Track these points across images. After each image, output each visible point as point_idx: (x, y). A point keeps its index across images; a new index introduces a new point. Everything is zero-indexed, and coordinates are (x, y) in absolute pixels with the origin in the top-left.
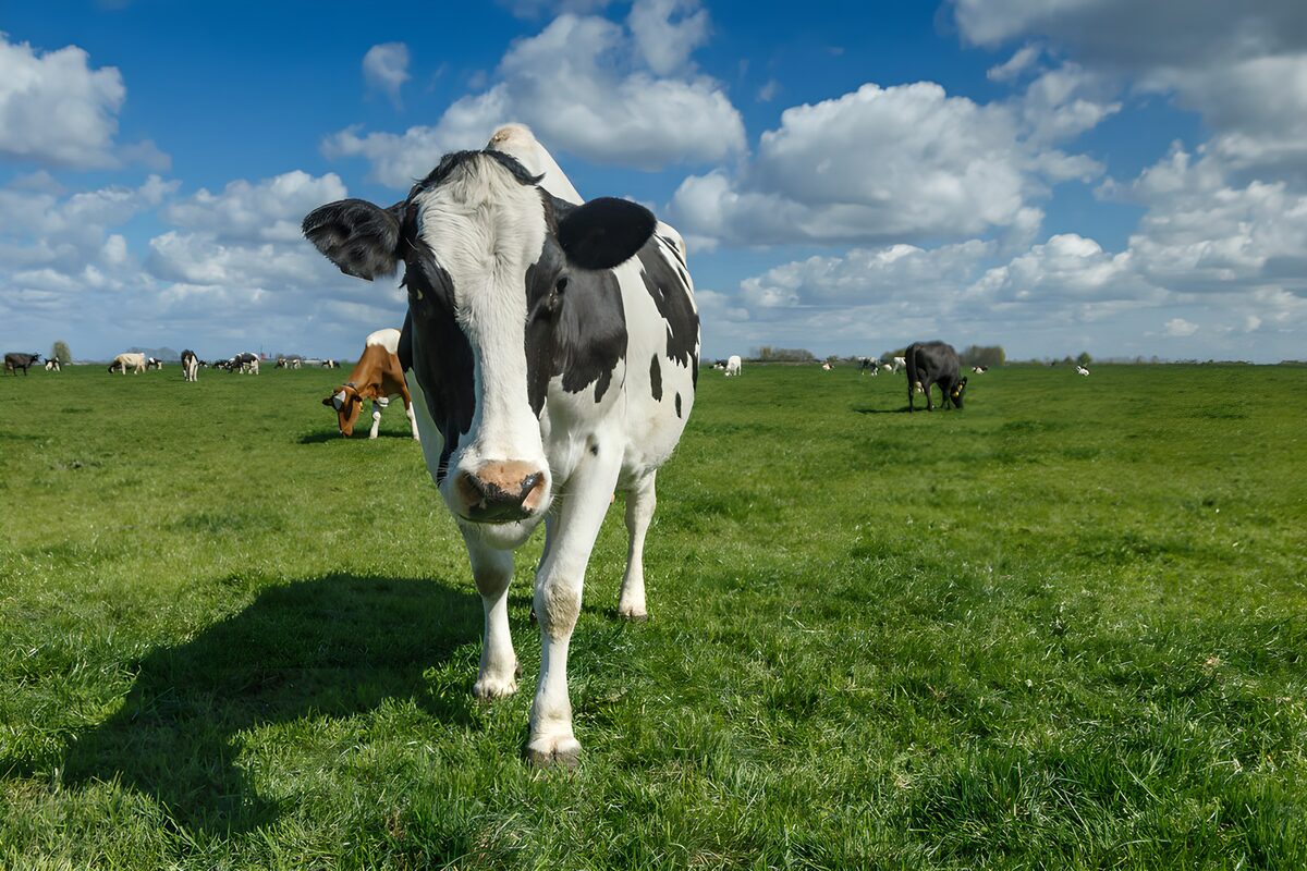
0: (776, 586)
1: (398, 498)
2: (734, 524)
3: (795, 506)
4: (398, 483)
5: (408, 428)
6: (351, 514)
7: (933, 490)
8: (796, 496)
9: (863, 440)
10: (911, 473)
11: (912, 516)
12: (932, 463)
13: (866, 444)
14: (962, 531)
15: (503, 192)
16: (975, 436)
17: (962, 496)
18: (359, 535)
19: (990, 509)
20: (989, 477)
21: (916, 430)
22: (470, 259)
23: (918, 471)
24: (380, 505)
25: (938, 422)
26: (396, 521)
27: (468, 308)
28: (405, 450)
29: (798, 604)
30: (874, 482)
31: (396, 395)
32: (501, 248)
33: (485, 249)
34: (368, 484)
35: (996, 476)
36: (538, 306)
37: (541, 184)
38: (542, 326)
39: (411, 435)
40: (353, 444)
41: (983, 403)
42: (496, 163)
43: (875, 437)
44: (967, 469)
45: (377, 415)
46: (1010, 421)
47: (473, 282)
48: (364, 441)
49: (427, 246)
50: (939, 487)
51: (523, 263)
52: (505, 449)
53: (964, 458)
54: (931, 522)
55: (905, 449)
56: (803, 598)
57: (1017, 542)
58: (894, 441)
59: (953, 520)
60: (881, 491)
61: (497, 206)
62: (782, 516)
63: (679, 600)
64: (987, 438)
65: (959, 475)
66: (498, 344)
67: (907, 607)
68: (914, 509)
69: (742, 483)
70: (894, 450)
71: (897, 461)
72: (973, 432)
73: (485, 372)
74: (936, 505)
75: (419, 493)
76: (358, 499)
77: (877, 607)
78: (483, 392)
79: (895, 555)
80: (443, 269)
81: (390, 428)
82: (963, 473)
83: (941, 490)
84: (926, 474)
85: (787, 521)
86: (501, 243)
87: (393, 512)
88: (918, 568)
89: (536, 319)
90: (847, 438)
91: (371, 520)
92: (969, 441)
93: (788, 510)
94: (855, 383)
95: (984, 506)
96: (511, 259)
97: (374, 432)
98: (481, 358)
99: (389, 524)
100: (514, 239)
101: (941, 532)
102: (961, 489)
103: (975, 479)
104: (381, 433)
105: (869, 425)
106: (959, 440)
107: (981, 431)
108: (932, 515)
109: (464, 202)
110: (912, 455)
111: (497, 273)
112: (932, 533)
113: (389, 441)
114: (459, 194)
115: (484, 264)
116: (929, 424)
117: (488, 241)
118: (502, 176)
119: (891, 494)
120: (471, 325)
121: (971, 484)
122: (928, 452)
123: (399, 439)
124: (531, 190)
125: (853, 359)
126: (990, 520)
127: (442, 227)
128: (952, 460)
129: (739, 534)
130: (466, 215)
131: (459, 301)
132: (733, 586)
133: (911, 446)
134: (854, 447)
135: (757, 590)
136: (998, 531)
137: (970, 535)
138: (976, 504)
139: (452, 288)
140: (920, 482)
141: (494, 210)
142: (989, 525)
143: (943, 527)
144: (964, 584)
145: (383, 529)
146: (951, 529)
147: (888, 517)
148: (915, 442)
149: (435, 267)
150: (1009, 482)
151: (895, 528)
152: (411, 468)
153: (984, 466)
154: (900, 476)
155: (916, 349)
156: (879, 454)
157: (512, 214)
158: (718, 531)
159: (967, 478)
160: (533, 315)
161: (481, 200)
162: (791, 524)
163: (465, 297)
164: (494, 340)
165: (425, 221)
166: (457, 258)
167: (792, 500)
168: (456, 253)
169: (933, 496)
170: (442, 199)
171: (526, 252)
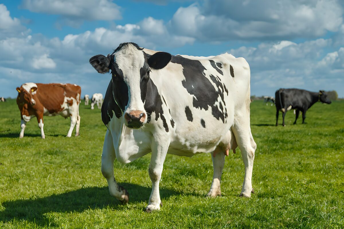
0: (219, 213)
1: (32, 168)
2: (200, 181)
3: (231, 171)
4: (32, 161)
5: (39, 133)
6: (7, 176)
7: (300, 163)
8: (231, 167)
9: (266, 138)
10: (289, 155)
11: (288, 176)
12: (299, 150)
13: (267, 141)
14: (313, 185)
15: (134, 52)
16: (321, 136)
17: (314, 166)
18: (11, 188)
19: (327, 173)
20: (327, 157)
21: (292, 133)
22: (127, 67)
23: (292, 154)
24: (23, 172)
25: (303, 129)
26: (30, 180)
27: (126, 78)
28: (37, 143)
29: (229, 222)
30: (270, 160)
31: (34, 116)
32: (134, 64)
33: (130, 64)
34: (17, 161)
35: (331, 156)
36: (143, 77)
37: (143, 50)
38: (144, 82)
39: (40, 135)
40: (11, 140)
41: (325, 120)
42: (132, 45)
43: (272, 137)
44: (317, 153)
45: (23, 125)
46: (339, 129)
47: (127, 72)
48: (16, 139)
49: (117, 64)
50: (302, 162)
51: (139, 67)
52: (136, 108)
53: (316, 147)
54: (297, 180)
55: (287, 143)
56: (232, 219)
57: (339, 190)
58: (281, 139)
59: (308, 179)
60: (274, 164)
61: (133, 55)
62: (224, 177)
63: (170, 220)
64: (327, 137)
65: (312, 156)
66: (134, 85)
67: (283, 223)
68: (289, 173)
69: (205, 160)
70: (281, 143)
71: (282, 149)
72: (320, 134)
73: (131, 91)
74: (300, 171)
75: (43, 166)
76: (12, 169)
77: (268, 223)
78: (130, 96)
79: (280, 196)
80: (120, 69)
81: (30, 132)
82: (315, 155)
83: (303, 164)
84: (296, 155)
85: (226, 179)
86: (134, 63)
87: (29, 176)
88: (290, 203)
89: (143, 80)
90: (258, 137)
91: (17, 180)
92: (318, 138)
93: (227, 174)
94: (264, 109)
95: (324, 171)
96: (136, 66)
97: (22, 134)
98: (130, 88)
99: (27, 182)
100: (137, 62)
101: (302, 185)
102: (313, 163)
103: (320, 158)
104: (25, 135)
105: (269, 131)
106: (314, 138)
107: (324, 134)
108: (298, 176)
109: (125, 54)
110: (290, 146)
111: (133, 70)
112: (298, 185)
113: (29, 139)
114: (124, 52)
115: (130, 68)
116: (299, 130)
117: (131, 62)
118: (134, 48)
119: (279, 165)
120: (127, 81)
121: (318, 160)
122: (297, 145)
123: (35, 138)
124: (141, 51)
125: (263, 97)
126: (327, 179)
127: (120, 60)
128: (309, 148)
129: (202, 186)
130: (126, 57)
131: (124, 76)
132: (197, 213)
133: (289, 141)
134: (261, 142)
135: (210, 215)
136: (330, 185)
137: (316, 186)
138: (320, 171)
139: (123, 73)
140: (293, 159)
141: (132, 55)
142: (326, 181)
143: (303, 182)
144: (312, 211)
145: (23, 184)
146: (307, 183)
147: (276, 177)
148: (292, 139)
149: (119, 69)
150: (337, 159)
151: (279, 183)
152: (40, 153)
153: (325, 151)
154: (283, 156)
155: (280, 92)
156: (274, 145)
157: (136, 56)
158: (192, 184)
159: (316, 157)
160: (142, 79)
161: (129, 53)
162: (228, 181)
163: (126, 75)
164: (133, 84)
165: (116, 59)
166: (124, 66)
167: (230, 169)
168: (123, 65)
169: (299, 166)
170: (120, 53)
171: (140, 65)
